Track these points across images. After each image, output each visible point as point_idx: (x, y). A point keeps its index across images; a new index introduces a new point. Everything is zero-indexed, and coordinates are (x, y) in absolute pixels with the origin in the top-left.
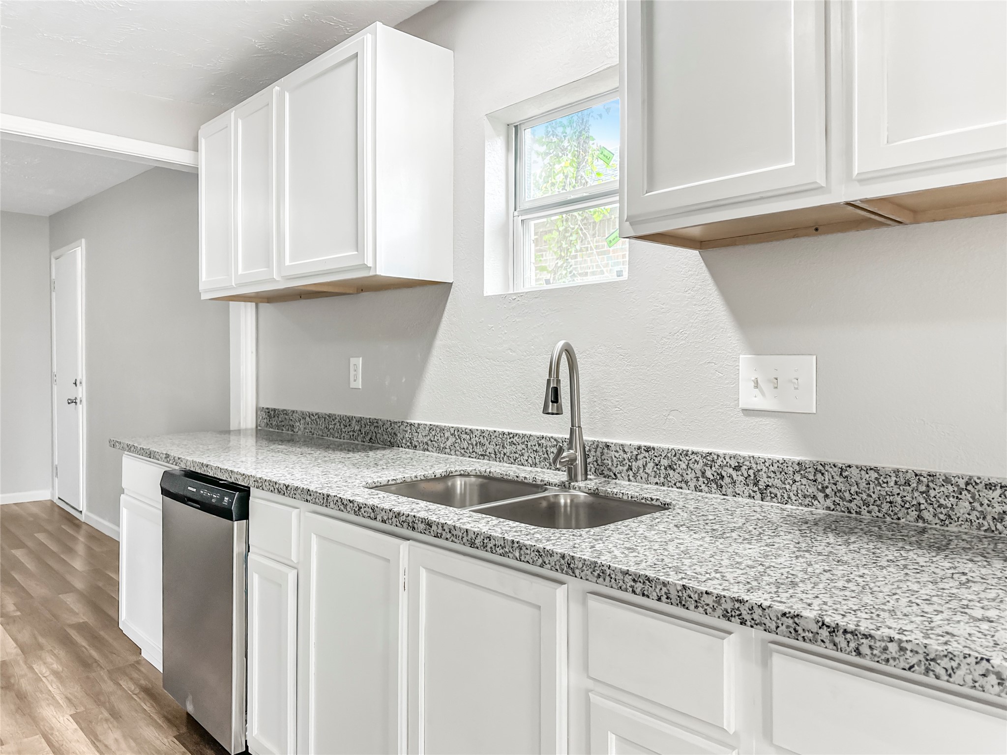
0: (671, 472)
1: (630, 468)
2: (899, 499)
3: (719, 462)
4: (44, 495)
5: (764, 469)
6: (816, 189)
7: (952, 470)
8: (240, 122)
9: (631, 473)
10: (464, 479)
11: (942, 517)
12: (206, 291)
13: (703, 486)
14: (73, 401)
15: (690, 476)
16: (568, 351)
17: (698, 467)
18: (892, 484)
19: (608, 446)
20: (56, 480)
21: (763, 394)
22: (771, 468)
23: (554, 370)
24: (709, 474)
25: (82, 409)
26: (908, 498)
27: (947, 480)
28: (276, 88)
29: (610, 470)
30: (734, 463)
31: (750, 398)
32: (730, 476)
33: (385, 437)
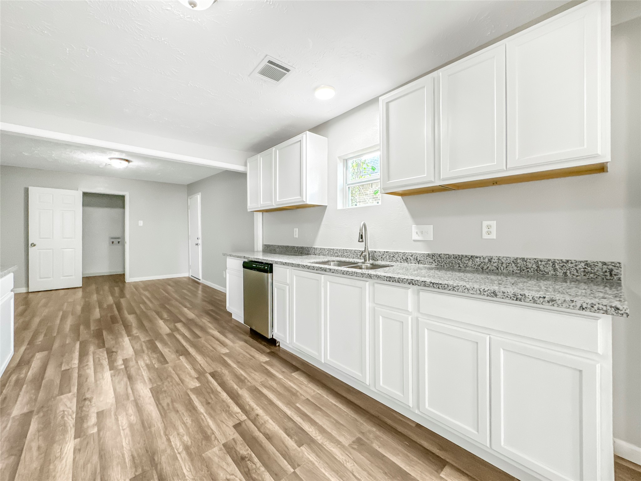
0: (393, 258)
1: (382, 258)
2: (454, 262)
3: (407, 255)
4: (186, 275)
5: (419, 256)
6: (432, 182)
7: (467, 254)
8: (261, 158)
9: (382, 259)
10: (333, 262)
11: (465, 266)
12: (249, 209)
13: (402, 262)
14: (197, 244)
15: (399, 259)
16: (364, 225)
17: (401, 256)
18: (452, 258)
19: (375, 252)
20: (190, 270)
21: (419, 236)
22: (421, 256)
23: (360, 230)
24: (404, 258)
25: (200, 247)
26: (456, 262)
27: (466, 256)
28: (274, 149)
29: (376, 258)
30: (411, 255)
31: (415, 237)
32: (410, 258)
33: (306, 252)
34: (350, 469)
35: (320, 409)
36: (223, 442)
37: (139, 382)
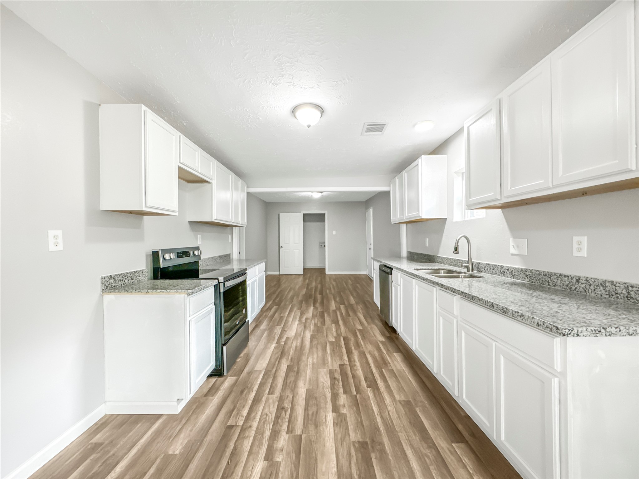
0: (493, 271)
1: (484, 269)
2: (544, 279)
3: (504, 268)
4: (365, 273)
5: (514, 270)
7: (556, 272)
8: (398, 180)
9: (485, 271)
10: (443, 271)
11: (554, 285)
12: (393, 222)
13: (500, 275)
14: (370, 249)
15: (497, 272)
17: (499, 269)
18: (542, 275)
19: (480, 263)
20: (368, 270)
21: (515, 249)
22: (515, 270)
24: (502, 271)
25: (372, 251)
26: (546, 279)
27: (555, 274)
28: (404, 172)
29: (480, 270)
30: (507, 269)
31: (513, 251)
32: (506, 272)
34: (389, 410)
35: (396, 377)
36: (330, 369)
37: (308, 330)
